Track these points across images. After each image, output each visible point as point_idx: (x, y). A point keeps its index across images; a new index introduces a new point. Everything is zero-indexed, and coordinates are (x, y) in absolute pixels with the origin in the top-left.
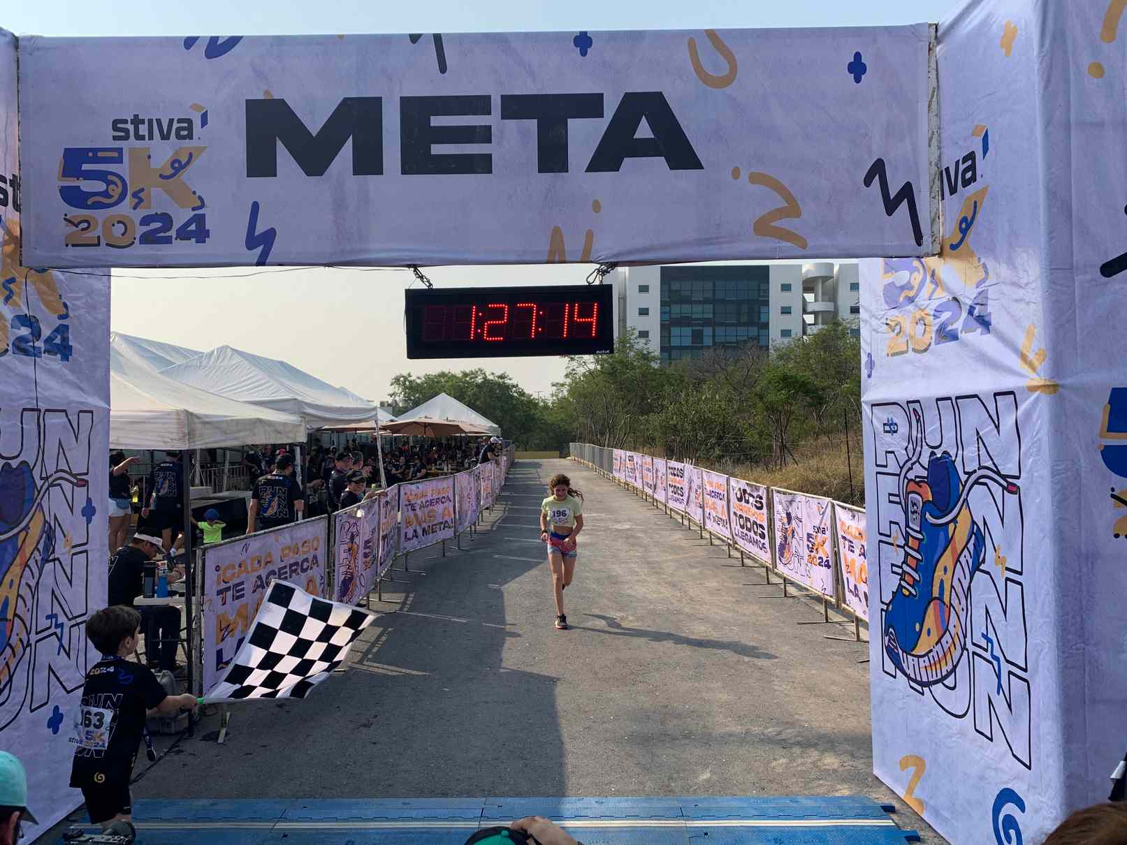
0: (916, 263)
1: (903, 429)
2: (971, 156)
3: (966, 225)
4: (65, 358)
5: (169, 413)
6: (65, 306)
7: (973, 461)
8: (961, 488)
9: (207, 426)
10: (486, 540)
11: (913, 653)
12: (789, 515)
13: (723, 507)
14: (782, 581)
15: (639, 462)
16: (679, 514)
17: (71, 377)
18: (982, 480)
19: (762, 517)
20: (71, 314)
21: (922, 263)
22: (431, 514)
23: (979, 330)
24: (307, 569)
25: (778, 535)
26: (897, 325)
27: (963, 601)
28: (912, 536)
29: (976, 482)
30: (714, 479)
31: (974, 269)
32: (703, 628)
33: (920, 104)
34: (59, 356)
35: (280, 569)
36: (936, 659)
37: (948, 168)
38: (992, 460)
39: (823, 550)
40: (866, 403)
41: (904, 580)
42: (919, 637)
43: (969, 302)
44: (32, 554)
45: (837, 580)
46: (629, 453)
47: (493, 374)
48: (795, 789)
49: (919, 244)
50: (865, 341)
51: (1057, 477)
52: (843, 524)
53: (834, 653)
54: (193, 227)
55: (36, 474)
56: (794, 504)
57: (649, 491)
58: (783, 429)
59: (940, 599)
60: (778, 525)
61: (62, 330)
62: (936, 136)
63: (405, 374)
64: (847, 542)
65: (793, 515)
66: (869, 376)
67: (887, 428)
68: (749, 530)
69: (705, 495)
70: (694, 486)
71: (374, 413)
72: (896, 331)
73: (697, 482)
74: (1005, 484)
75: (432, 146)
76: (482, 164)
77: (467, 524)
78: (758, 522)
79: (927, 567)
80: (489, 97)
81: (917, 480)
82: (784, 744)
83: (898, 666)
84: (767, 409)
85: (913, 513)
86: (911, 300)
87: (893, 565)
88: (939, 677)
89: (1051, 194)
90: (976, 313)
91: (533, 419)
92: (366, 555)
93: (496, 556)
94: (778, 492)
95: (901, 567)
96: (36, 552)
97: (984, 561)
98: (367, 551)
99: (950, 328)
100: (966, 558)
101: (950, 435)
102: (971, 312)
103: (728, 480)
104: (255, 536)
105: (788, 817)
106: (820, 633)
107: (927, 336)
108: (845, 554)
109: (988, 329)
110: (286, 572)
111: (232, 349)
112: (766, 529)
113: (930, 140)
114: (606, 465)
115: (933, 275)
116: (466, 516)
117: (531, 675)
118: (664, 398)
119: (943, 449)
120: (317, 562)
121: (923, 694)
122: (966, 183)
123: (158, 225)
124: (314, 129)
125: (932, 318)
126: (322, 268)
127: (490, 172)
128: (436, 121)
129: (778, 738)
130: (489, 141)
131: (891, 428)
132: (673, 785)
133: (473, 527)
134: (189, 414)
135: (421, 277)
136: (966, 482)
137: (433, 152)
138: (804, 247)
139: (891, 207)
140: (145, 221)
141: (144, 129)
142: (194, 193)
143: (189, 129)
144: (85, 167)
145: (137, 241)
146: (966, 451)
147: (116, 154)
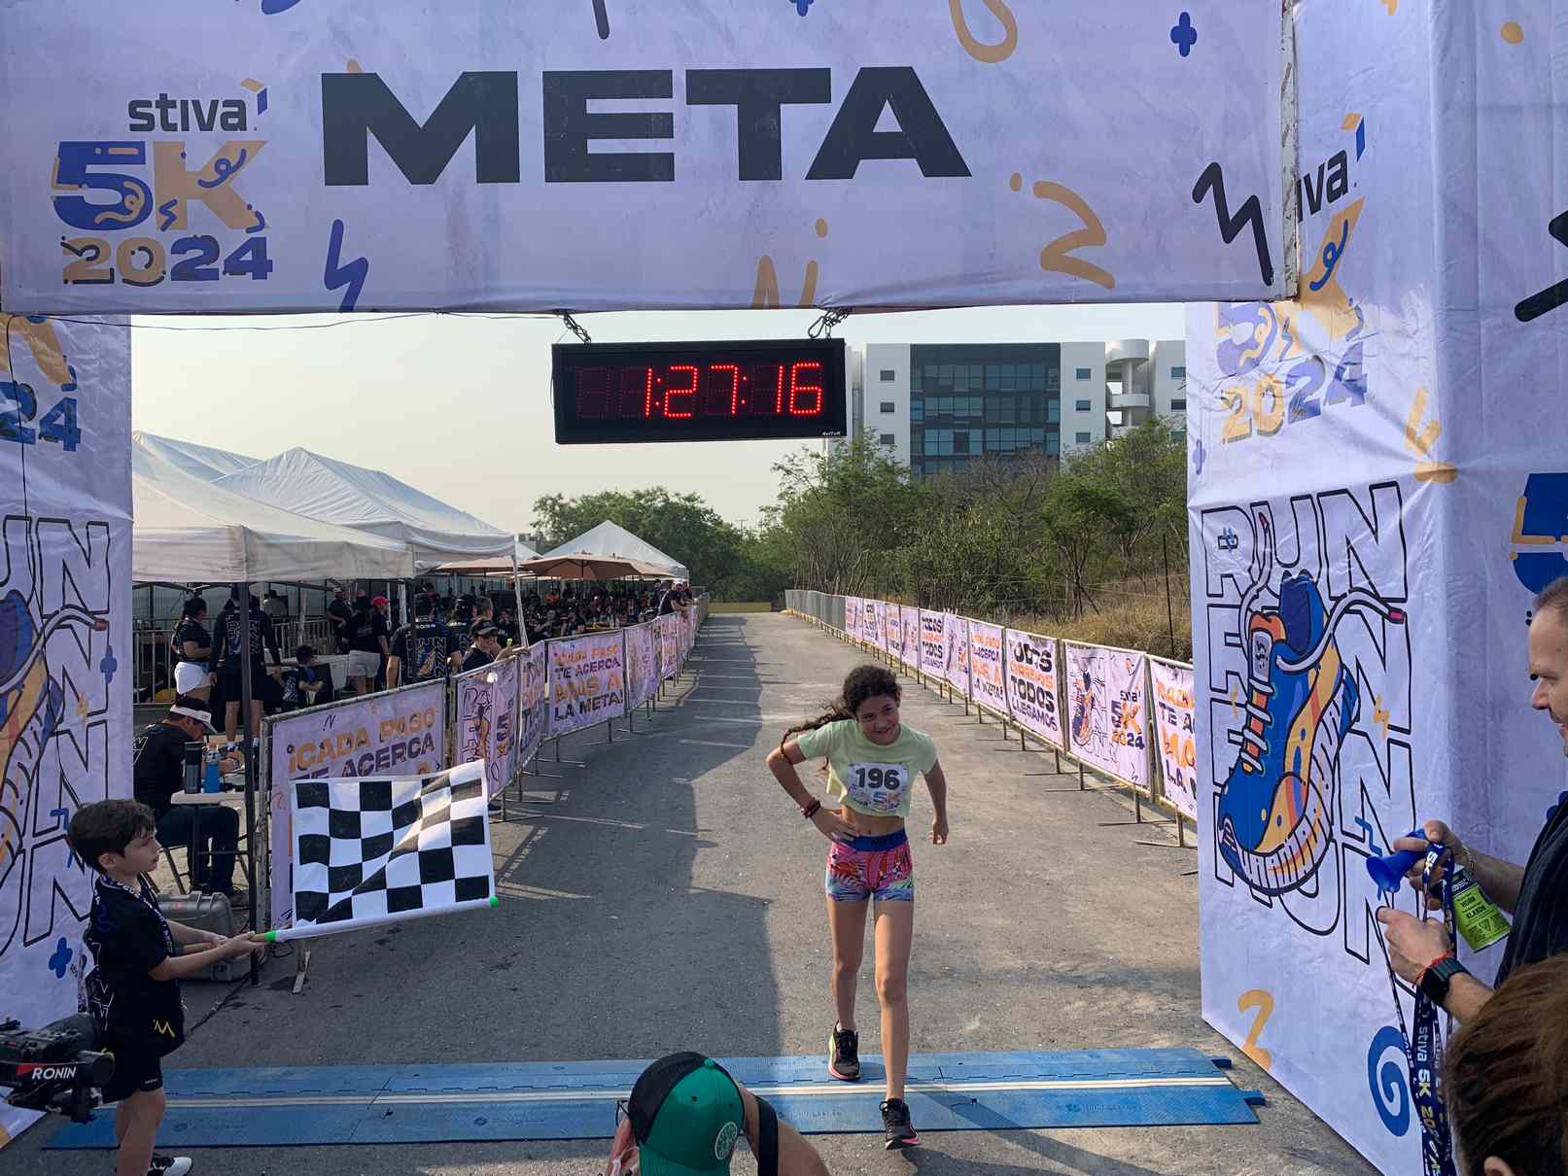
0: (1262, 311)
1: (1245, 543)
2: (1341, 158)
3: (1333, 254)
4: (70, 446)
5: (219, 531)
6: (72, 372)
7: (1341, 581)
8: (1326, 619)
9: (274, 550)
10: (670, 719)
11: (1257, 850)
12: (1087, 677)
13: (997, 670)
14: (1078, 770)
15: (882, 613)
16: (934, 682)
17: (77, 474)
18: (1351, 608)
19: (1049, 682)
20: (79, 383)
21: (1270, 310)
22: (592, 683)
23: (1350, 400)
24: (417, 753)
25: (1072, 705)
26: (1236, 398)
27: (1328, 775)
28: (1257, 690)
29: (1347, 610)
30: (986, 632)
31: (1343, 316)
32: (969, 832)
33: (1270, 87)
34: (61, 443)
35: (379, 753)
36: (1289, 857)
37: (1308, 175)
38: (1368, 578)
39: (1133, 723)
40: (1194, 509)
41: (1247, 753)
42: (1266, 828)
43: (1337, 362)
44: (28, 722)
45: (1153, 765)
46: (868, 602)
47: (677, 495)
48: (1096, 1040)
49: (1268, 281)
50: (1194, 424)
51: (1453, 597)
52: (1161, 685)
53: (1150, 863)
54: (248, 257)
55: (33, 607)
56: (1093, 661)
57: (895, 653)
58: (1080, 563)
59: (1296, 774)
60: (1072, 691)
61: (67, 407)
62: (1292, 132)
63: (554, 495)
64: (1166, 711)
65: (1092, 677)
66: (1198, 472)
67: (1223, 543)
68: (1032, 700)
69: (972, 654)
70: (957, 644)
71: (509, 545)
72: (1236, 404)
73: (961, 637)
74: (1386, 611)
75: (589, 141)
76: (660, 168)
77: (642, 698)
78: (1045, 689)
79: (1278, 732)
81: (1265, 612)
82: (1081, 982)
83: (1237, 869)
84: (1057, 537)
85: (1258, 658)
86: (1255, 363)
87: (1230, 731)
88: (1294, 880)
89: (1450, 206)
90: (1346, 375)
91: (735, 557)
92: (500, 737)
93: (683, 741)
94: (1072, 645)
95: (1242, 734)
96: (34, 719)
97: (1357, 718)
98: (502, 730)
99: (1308, 399)
100: (1332, 716)
101: (1310, 547)
102: (1338, 375)
103: (1003, 636)
104: (343, 704)
105: (1086, 1076)
106: (1130, 837)
107: (1278, 411)
108: (1163, 728)
109: (1363, 398)
110: (387, 758)
111: (309, 454)
112: (1055, 696)
113: (1284, 137)
114: (835, 617)
115: (1286, 327)
116: (641, 686)
117: (732, 896)
118: (914, 523)
119: (1300, 566)
120: (431, 742)
121: (1270, 906)
122: (1333, 196)
123: (199, 253)
124: (421, 117)
125: (1284, 386)
126: (434, 315)
127: (673, 180)
128: (594, 106)
129: (1073, 974)
130: (670, 135)
131: (1228, 542)
132: (929, 1038)
133: (651, 704)
134: (247, 532)
135: (575, 328)
136: (1332, 611)
137: (590, 151)
138: (1110, 286)
139: (1229, 230)
140: (179, 247)
141: (175, 116)
142: (250, 207)
143: (242, 114)
144: (90, 169)
145: (168, 276)
146: (1331, 570)
147: (134, 151)
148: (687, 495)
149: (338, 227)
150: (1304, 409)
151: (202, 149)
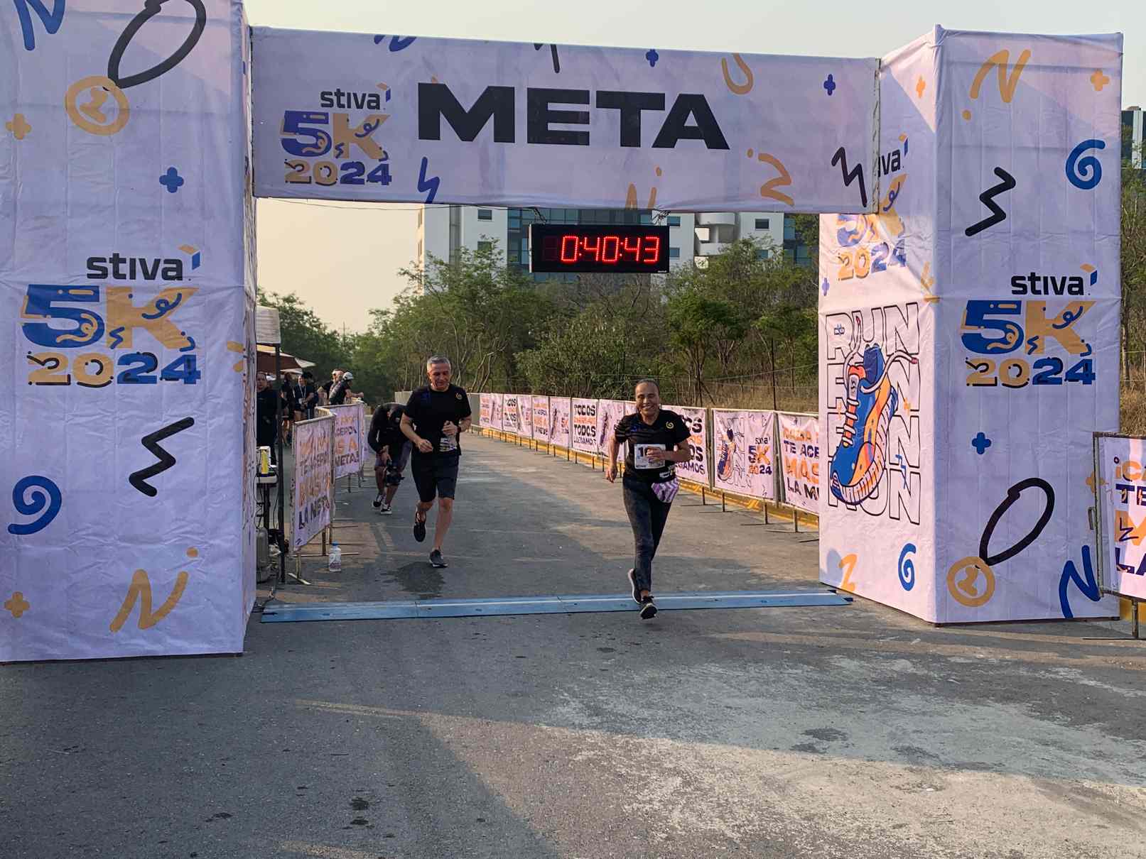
0: (861, 217)
1: (848, 331)
2: (897, 153)
3: (893, 196)
7: (892, 347)
8: (884, 366)
11: (850, 484)
14: (720, 499)
15: (527, 406)
19: (700, 440)
21: (865, 218)
23: (899, 264)
26: (846, 258)
27: (884, 438)
28: (851, 404)
29: (894, 361)
31: (897, 225)
36: (865, 483)
37: (883, 157)
38: (904, 345)
39: (765, 459)
40: (822, 315)
41: (845, 436)
42: (855, 472)
43: (894, 247)
45: (778, 483)
46: (507, 397)
49: (865, 206)
50: (822, 269)
51: (937, 351)
52: (786, 429)
54: (380, 173)
56: (737, 422)
57: (542, 438)
58: (700, 364)
59: (869, 442)
60: (718, 444)
62: (877, 134)
64: (789, 446)
66: (825, 294)
72: (846, 261)
74: (911, 359)
75: (549, 124)
76: (582, 139)
79: (861, 423)
80: (588, 92)
81: (857, 365)
83: (840, 497)
84: (682, 343)
85: (852, 388)
86: (856, 242)
87: (839, 427)
88: (867, 494)
90: (897, 254)
94: (719, 412)
95: (843, 428)
97: (897, 409)
99: (881, 262)
100: (887, 411)
101: (879, 332)
102: (895, 251)
106: (762, 530)
107: (866, 266)
108: (786, 457)
109: (904, 264)
112: (704, 450)
113: (874, 137)
118: (547, 330)
119: (874, 342)
121: (856, 510)
122: (894, 169)
123: (355, 170)
124: (467, 107)
125: (870, 255)
127: (588, 144)
128: (552, 107)
130: (588, 123)
131: (840, 331)
136: (887, 361)
137: (549, 129)
138: (792, 205)
139: (848, 180)
140: (345, 167)
141: (344, 100)
142: (381, 148)
143: (378, 102)
144: (300, 125)
145: (338, 181)
146: (888, 341)
147: (323, 117)
148: (286, 296)
149: (425, 161)
150: (878, 267)
151: (358, 118)
